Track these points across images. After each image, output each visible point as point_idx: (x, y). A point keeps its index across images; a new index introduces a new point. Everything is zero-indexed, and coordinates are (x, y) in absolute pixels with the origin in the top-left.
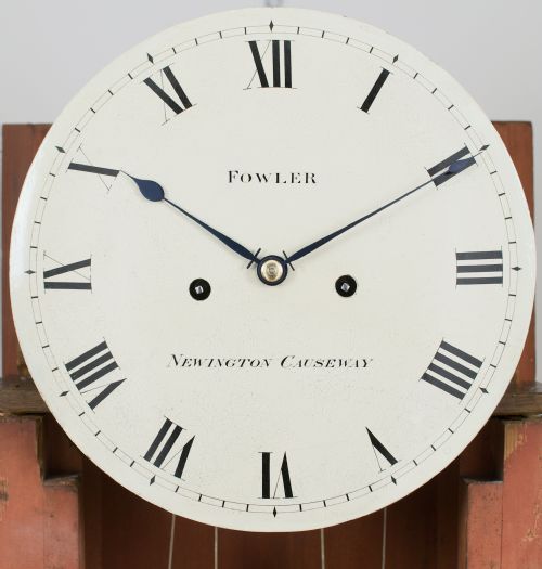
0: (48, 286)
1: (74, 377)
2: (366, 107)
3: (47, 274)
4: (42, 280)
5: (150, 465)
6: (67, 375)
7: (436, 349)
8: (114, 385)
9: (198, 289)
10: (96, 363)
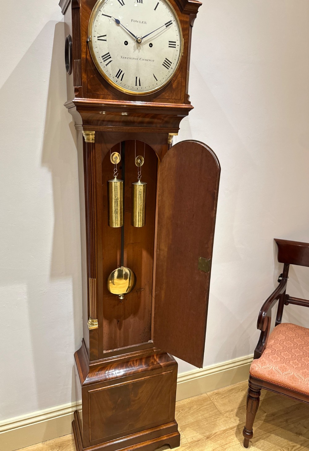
0: (98, 40)
1: (103, 59)
2: (155, 9)
3: (98, 37)
4: (97, 38)
5: (116, 78)
6: (102, 59)
7: (165, 59)
8: (110, 61)
9: (126, 43)
10: (107, 57)
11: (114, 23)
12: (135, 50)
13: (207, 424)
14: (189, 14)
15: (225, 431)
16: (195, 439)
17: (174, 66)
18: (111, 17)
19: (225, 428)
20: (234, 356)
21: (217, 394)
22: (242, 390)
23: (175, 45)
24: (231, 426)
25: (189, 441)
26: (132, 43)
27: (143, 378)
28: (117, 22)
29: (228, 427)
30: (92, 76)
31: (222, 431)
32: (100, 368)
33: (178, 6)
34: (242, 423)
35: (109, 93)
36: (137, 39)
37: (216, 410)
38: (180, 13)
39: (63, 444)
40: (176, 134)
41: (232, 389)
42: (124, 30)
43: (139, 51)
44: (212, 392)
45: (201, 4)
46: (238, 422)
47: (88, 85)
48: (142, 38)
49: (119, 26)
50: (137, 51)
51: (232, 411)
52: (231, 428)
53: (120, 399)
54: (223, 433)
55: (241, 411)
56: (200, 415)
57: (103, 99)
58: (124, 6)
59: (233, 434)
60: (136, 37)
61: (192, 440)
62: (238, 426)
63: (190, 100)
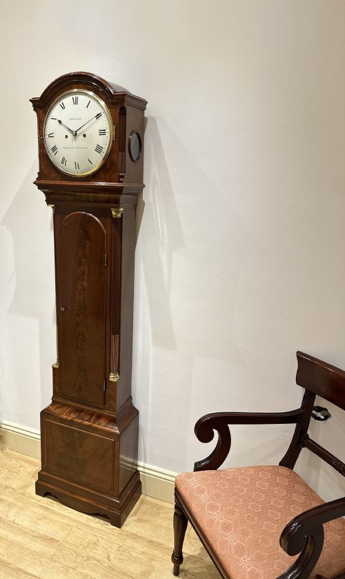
2: (87, 107)
3: (49, 135)
5: (62, 164)
6: (51, 150)
7: (97, 146)
8: (57, 152)
9: (67, 137)
10: (54, 149)
11: (58, 124)
18: (56, 119)
23: (105, 132)
26: (70, 136)
28: (60, 122)
35: (58, 176)
42: (64, 127)
48: (77, 131)
49: (61, 125)
50: (75, 142)
58: (65, 109)
60: (72, 131)
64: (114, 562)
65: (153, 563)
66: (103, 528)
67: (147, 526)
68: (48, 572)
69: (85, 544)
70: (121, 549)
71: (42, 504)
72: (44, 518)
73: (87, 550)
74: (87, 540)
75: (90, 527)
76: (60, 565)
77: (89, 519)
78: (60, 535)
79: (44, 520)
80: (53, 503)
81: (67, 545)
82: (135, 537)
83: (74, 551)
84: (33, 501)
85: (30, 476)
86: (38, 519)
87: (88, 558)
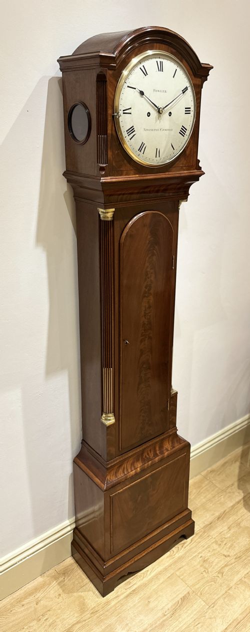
1: (128, 133)
2: (174, 77)
4: (123, 112)
5: (139, 152)
6: (126, 133)
7: (181, 127)
8: (134, 135)
9: (149, 115)
10: (131, 130)
11: (138, 95)
12: (156, 121)
13: (213, 505)
14: (201, 78)
15: (233, 507)
16: (207, 523)
17: (188, 133)
18: (135, 89)
19: (232, 504)
20: (223, 427)
21: (212, 471)
22: (235, 462)
23: (190, 111)
24: (237, 500)
25: (202, 527)
26: (154, 113)
27: (160, 468)
28: (142, 93)
29: (234, 502)
30: (117, 152)
31: (229, 508)
32: (117, 468)
33: (192, 70)
34: (246, 494)
35: (132, 168)
36: (159, 109)
37: (217, 489)
38: (193, 77)
39: (66, 570)
40: (186, 200)
41: (225, 463)
42: (147, 101)
43: (160, 122)
44: (206, 472)
45: (212, 68)
46: (243, 494)
47: (113, 162)
48: (164, 108)
49: (143, 97)
50: (158, 121)
51: (233, 485)
52: (238, 502)
53: (140, 496)
54: (232, 509)
55: (241, 483)
56: (202, 497)
57: (126, 175)
58: (147, 76)
59: (242, 508)
60: (158, 108)
61: (204, 525)
62: (244, 498)
63: (200, 165)
64: (232, 553)
65: (242, 525)
66: (188, 548)
67: (200, 513)
68: (226, 613)
69: (202, 570)
70: (219, 542)
71: (125, 595)
72: (149, 598)
73: (210, 570)
74: (199, 566)
75: (180, 558)
76: (222, 600)
77: (170, 556)
78: (181, 590)
79: (152, 600)
80: (130, 583)
81: (197, 587)
82: (210, 526)
83: (207, 582)
84: (113, 603)
85: (63, 595)
86: (147, 605)
87: (221, 572)
